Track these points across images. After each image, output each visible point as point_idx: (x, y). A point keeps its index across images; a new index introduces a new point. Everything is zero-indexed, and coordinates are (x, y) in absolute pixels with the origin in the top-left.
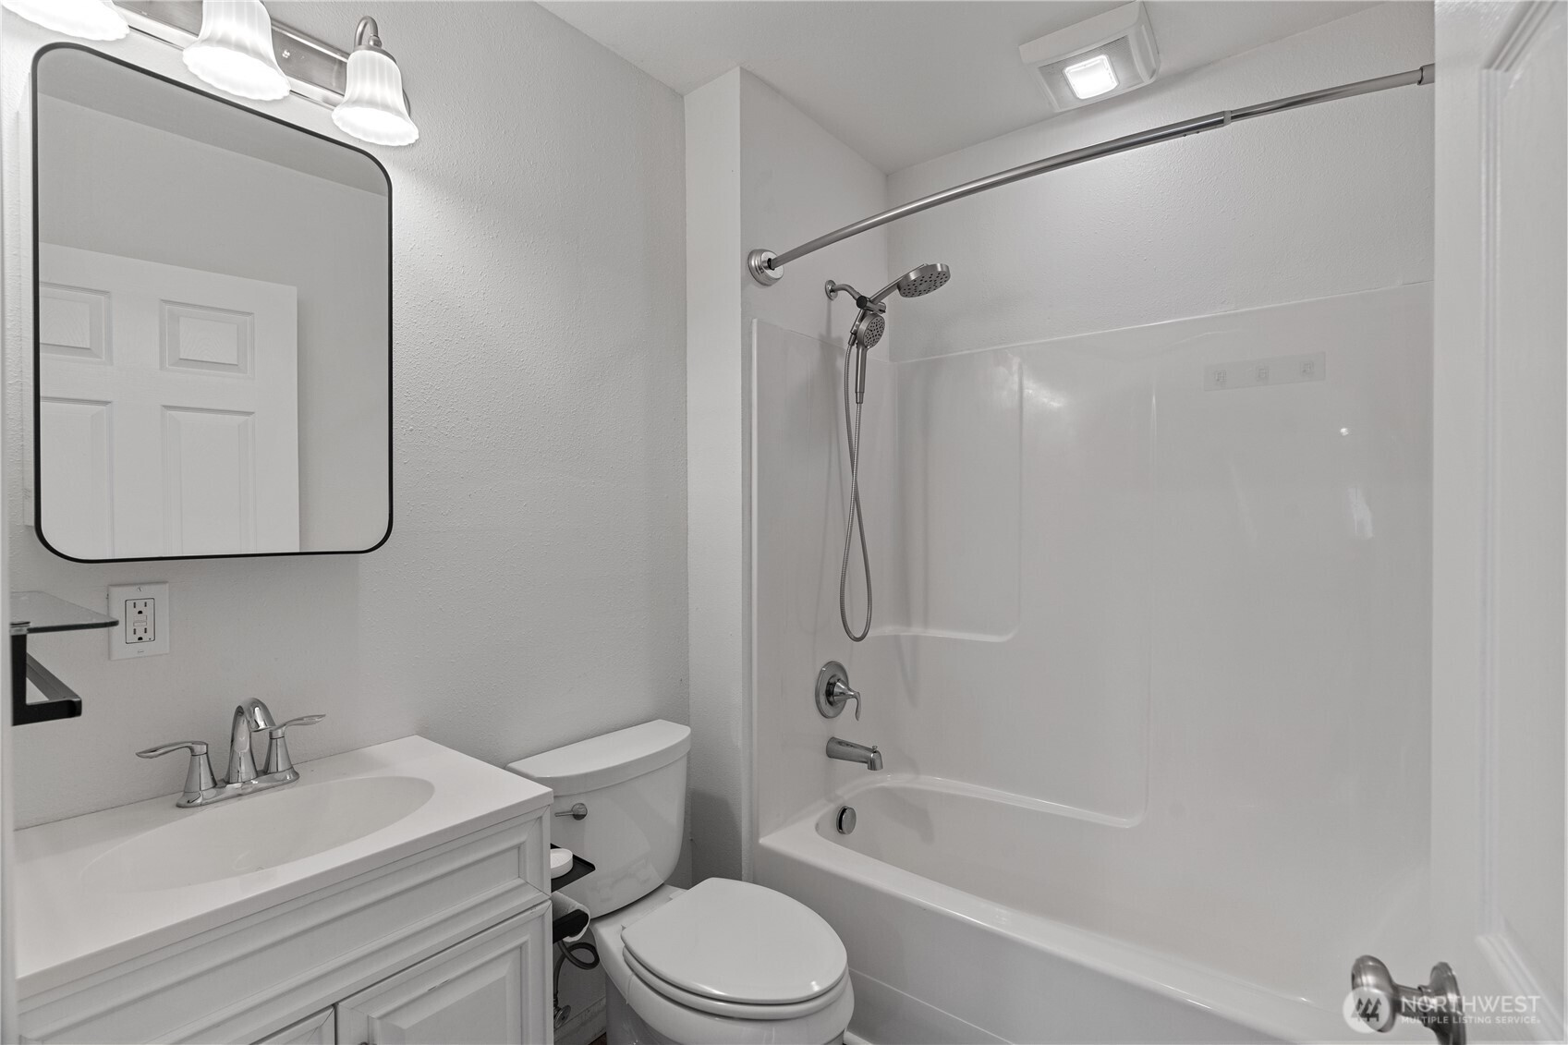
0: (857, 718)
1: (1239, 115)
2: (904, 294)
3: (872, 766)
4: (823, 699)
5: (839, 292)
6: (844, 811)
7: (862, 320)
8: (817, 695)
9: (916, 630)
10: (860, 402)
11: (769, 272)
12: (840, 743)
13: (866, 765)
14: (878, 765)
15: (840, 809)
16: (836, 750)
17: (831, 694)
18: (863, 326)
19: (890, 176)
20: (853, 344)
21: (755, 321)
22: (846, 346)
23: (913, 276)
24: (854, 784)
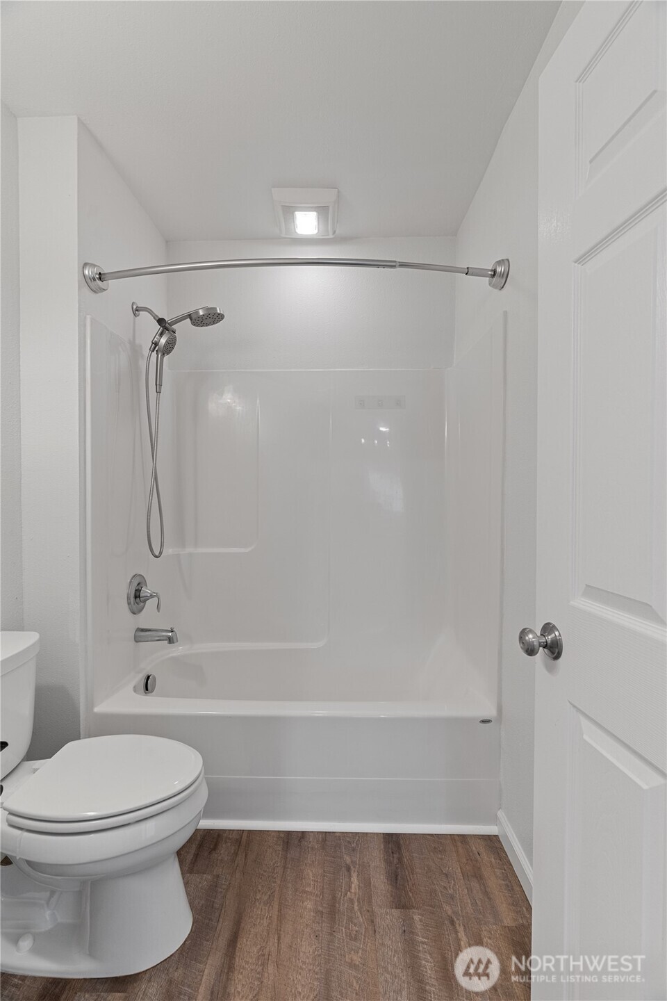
0: (159, 610)
1: (403, 265)
2: (194, 324)
3: (170, 640)
4: (132, 599)
5: (141, 312)
6: (148, 677)
7: (161, 335)
8: (128, 598)
9: (189, 550)
10: (158, 391)
11: (99, 282)
12: (143, 630)
13: (167, 642)
14: (175, 640)
15: (145, 677)
16: (142, 634)
17: (138, 597)
18: (163, 341)
19: (169, 243)
20: (153, 351)
21: (88, 317)
22: (146, 351)
23: (201, 313)
24: (155, 657)
